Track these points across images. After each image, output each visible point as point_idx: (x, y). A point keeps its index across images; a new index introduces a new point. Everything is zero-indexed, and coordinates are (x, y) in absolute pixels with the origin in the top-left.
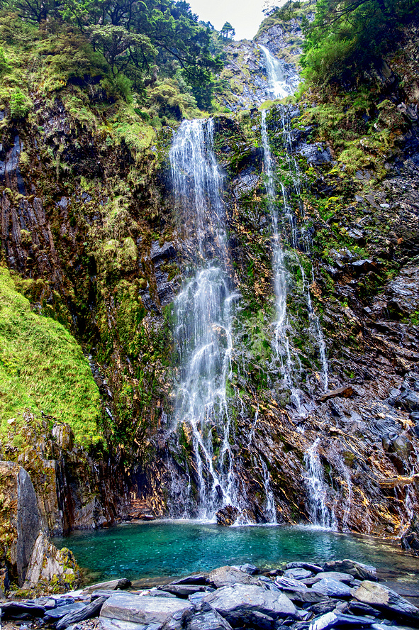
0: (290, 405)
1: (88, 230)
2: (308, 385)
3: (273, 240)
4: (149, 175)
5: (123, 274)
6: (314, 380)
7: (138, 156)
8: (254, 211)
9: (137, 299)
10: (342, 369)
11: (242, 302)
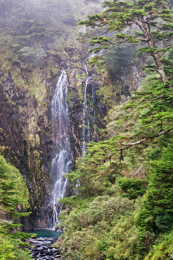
1: (23, 130)
4: (43, 112)
5: (36, 148)
7: (40, 104)
9: (40, 159)
11: (72, 165)
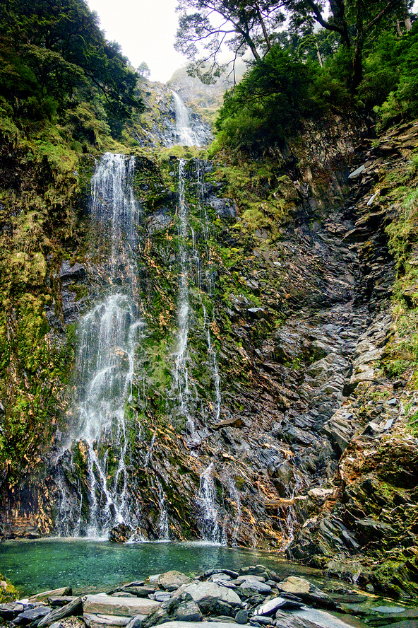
0: (185, 430)
2: (202, 414)
3: (180, 277)
4: (67, 197)
5: (29, 288)
6: (208, 410)
7: (59, 177)
8: (166, 249)
9: (41, 315)
10: (233, 401)
11: (146, 331)
